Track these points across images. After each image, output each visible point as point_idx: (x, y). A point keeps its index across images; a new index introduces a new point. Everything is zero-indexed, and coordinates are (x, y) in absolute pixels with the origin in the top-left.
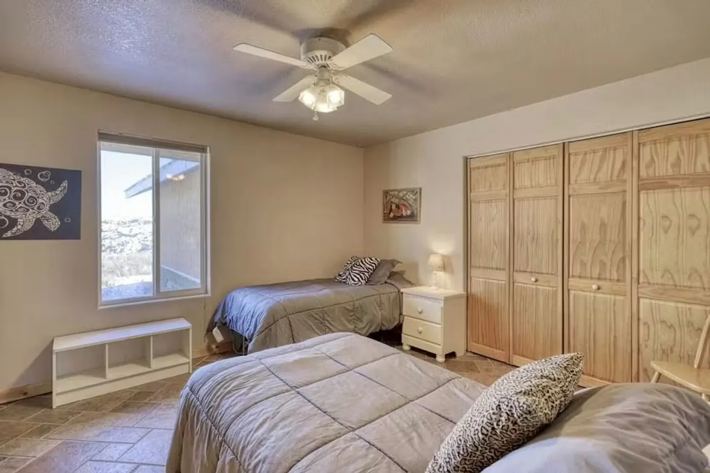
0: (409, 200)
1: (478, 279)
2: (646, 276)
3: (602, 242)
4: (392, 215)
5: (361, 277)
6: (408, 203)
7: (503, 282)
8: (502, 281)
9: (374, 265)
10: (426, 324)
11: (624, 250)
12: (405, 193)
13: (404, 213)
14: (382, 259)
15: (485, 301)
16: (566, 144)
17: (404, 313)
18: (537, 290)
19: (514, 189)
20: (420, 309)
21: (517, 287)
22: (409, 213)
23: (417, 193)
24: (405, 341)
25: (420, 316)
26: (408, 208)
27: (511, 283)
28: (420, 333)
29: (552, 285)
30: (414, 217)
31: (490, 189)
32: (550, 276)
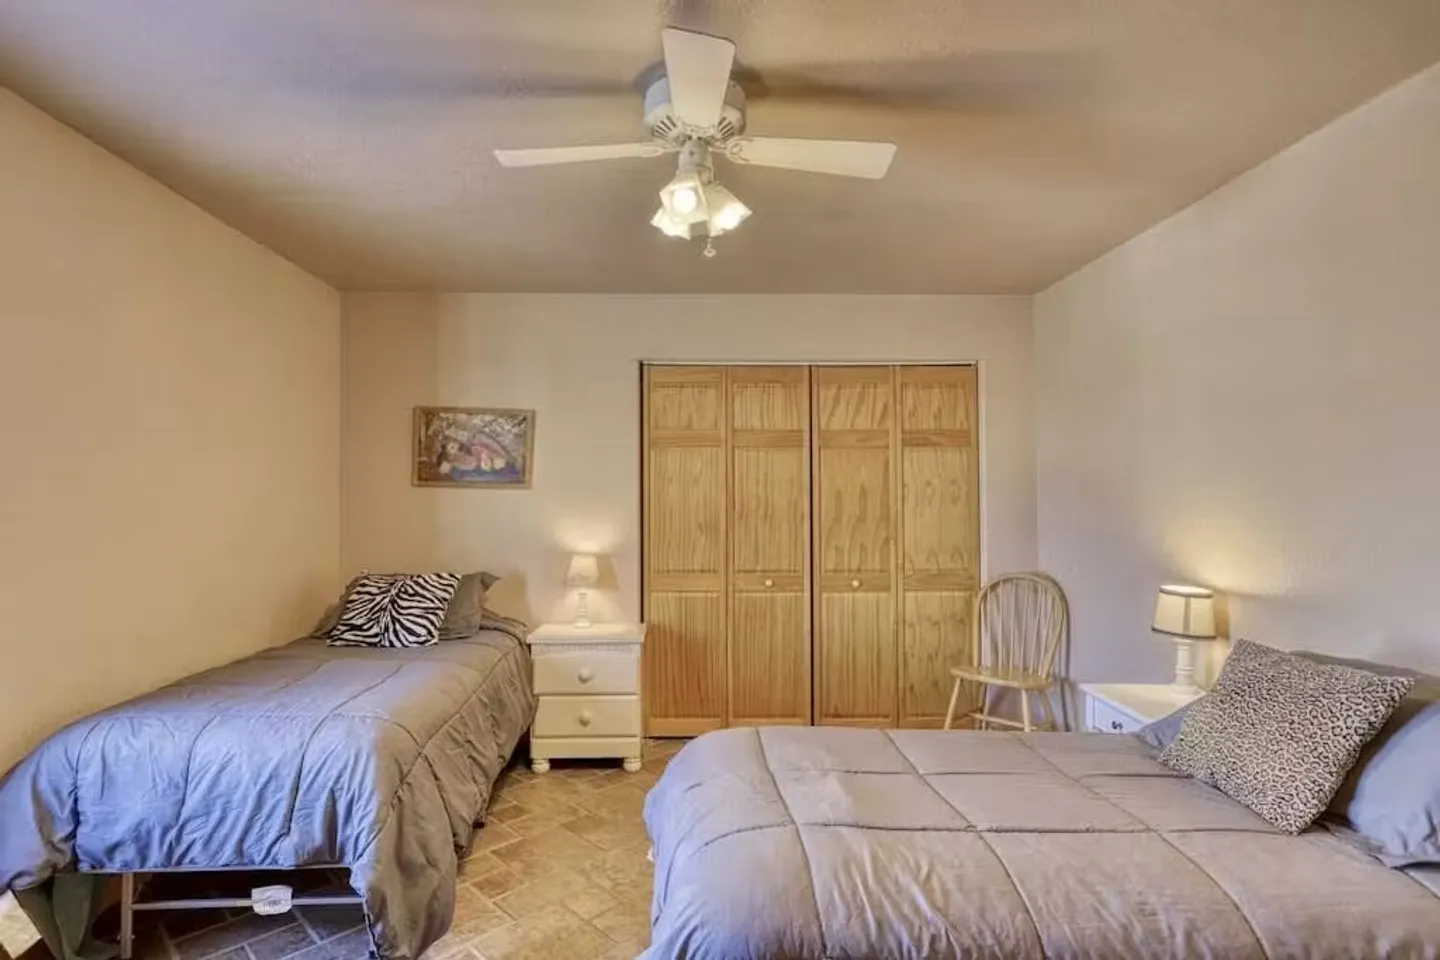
0: (498, 435)
1: (665, 594)
2: (911, 562)
3: (862, 519)
4: (444, 468)
5: (432, 623)
6: (499, 443)
7: (715, 595)
8: (711, 592)
9: (451, 590)
10: (598, 702)
11: (887, 528)
12: (489, 418)
13: (485, 466)
14: (464, 573)
15: (680, 631)
16: (813, 368)
17: (536, 691)
18: (773, 599)
19: (734, 431)
20: (585, 673)
21: (740, 599)
22: (500, 464)
23: (524, 420)
24: (542, 752)
25: (583, 688)
26: (499, 455)
27: (730, 594)
28: (584, 723)
29: (796, 588)
30: (515, 475)
31: (689, 427)
32: (792, 574)
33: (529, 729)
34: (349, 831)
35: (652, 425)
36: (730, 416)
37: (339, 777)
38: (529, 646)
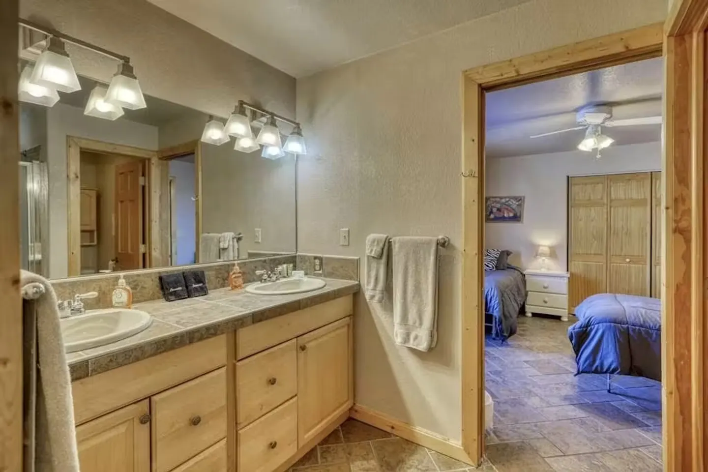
0: (511, 205)
1: (578, 262)
4: (492, 216)
5: (493, 264)
6: (511, 208)
7: (601, 264)
8: (600, 262)
9: (498, 255)
10: (552, 296)
12: (507, 199)
13: (506, 215)
14: (501, 250)
16: (653, 173)
17: (527, 289)
18: (630, 267)
19: (611, 201)
20: (546, 285)
21: (613, 266)
22: (511, 215)
23: (520, 200)
24: (529, 310)
25: (545, 290)
26: (510, 211)
27: (608, 265)
28: (545, 302)
29: (643, 263)
30: (516, 218)
31: (590, 199)
32: (640, 257)
33: (524, 303)
34: (491, 304)
35: (573, 198)
36: (609, 194)
37: (488, 292)
38: (524, 275)
